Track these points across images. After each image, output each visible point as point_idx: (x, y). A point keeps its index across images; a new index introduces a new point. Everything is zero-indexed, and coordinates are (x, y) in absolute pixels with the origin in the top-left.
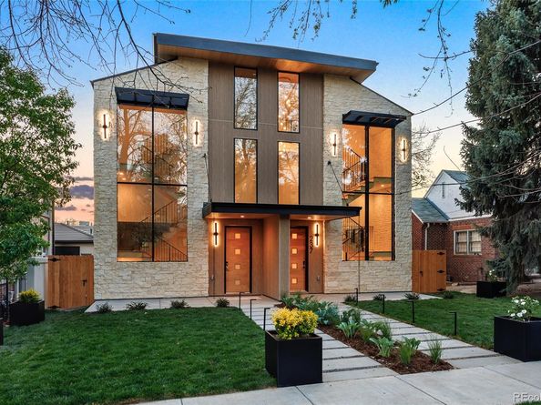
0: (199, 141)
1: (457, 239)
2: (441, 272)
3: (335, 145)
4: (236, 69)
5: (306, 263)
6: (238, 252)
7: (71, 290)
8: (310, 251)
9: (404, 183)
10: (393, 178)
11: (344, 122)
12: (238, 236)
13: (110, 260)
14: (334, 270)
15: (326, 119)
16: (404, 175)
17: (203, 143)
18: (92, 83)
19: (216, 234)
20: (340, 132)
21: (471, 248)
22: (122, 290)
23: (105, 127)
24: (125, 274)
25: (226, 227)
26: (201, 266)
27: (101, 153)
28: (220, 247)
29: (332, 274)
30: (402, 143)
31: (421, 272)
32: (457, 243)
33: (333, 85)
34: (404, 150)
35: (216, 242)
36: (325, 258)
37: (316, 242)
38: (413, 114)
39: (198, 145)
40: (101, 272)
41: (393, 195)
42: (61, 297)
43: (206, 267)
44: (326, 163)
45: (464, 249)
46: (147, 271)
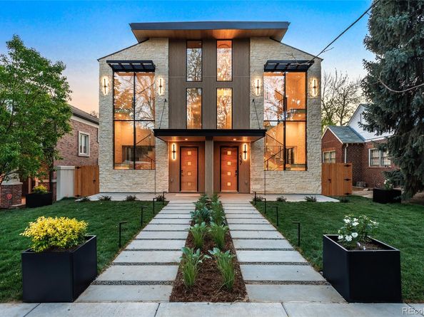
0: (162, 91)
1: (372, 155)
2: (348, 180)
3: (258, 87)
4: (188, 42)
5: (237, 171)
6: (189, 163)
7: (87, 187)
8: (240, 163)
9: (314, 112)
10: (306, 109)
11: (266, 70)
12: (189, 153)
13: (108, 168)
14: (257, 177)
15: (251, 69)
16: (315, 106)
17: (165, 93)
18: (98, 60)
19: (174, 152)
20: (263, 78)
21: (382, 162)
22: (116, 187)
23: (105, 86)
24: (117, 177)
25: (181, 147)
26: (163, 172)
27: (103, 103)
28: (177, 160)
29: (256, 180)
30: (313, 82)
31: (330, 180)
32: (372, 158)
33: (257, 45)
34: (315, 87)
35: (174, 157)
36: (251, 169)
37: (245, 157)
38: (322, 60)
39: (162, 94)
40: (103, 176)
41: (306, 121)
42: (82, 190)
43: (167, 173)
44: (251, 101)
45: (377, 163)
46: (130, 175)
